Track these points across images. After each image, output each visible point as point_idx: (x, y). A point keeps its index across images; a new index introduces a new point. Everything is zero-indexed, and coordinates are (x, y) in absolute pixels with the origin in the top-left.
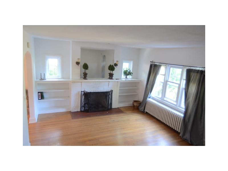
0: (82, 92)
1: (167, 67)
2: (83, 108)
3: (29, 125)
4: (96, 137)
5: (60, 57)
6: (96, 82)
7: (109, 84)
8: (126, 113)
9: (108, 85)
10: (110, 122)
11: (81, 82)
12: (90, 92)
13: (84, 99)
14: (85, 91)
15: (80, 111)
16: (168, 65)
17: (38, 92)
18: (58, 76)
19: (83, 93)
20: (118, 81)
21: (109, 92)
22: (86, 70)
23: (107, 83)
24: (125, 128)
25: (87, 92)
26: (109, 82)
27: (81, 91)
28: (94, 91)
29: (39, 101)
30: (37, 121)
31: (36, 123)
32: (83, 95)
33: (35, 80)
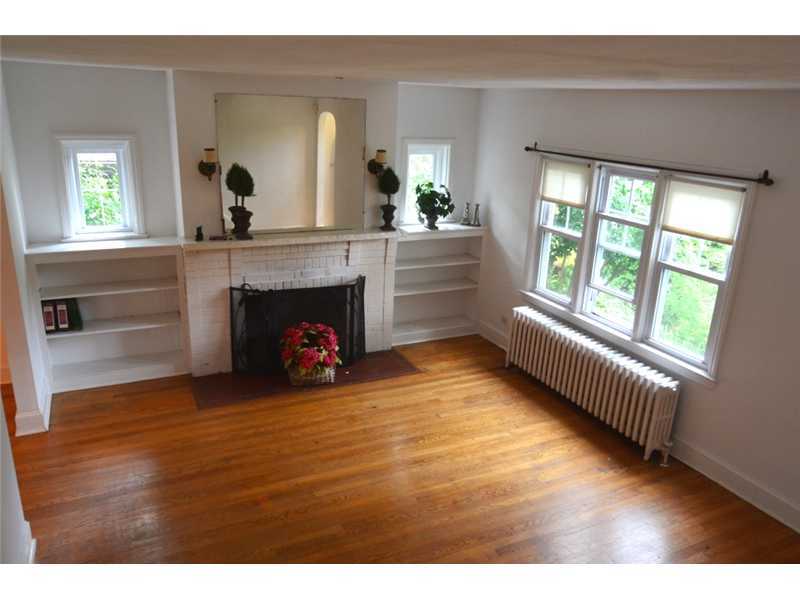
0: (235, 293)
1: (597, 171)
2: (244, 359)
3: (16, 442)
4: (301, 480)
5: (127, 143)
6: (290, 246)
7: (348, 251)
8: (426, 371)
9: (347, 257)
10: (357, 412)
11: (229, 251)
12: (271, 290)
13: (247, 318)
14: (247, 287)
15: (230, 370)
16: (598, 163)
17: (42, 302)
18: (125, 226)
19: (237, 295)
20: (387, 240)
21: (352, 287)
22: (246, 198)
23: (340, 251)
24: (422, 438)
25: (257, 291)
26: (349, 243)
27: (232, 289)
28: (288, 287)
29: (48, 340)
30: (50, 426)
31: (46, 432)
32: (240, 304)
33: (26, 251)
